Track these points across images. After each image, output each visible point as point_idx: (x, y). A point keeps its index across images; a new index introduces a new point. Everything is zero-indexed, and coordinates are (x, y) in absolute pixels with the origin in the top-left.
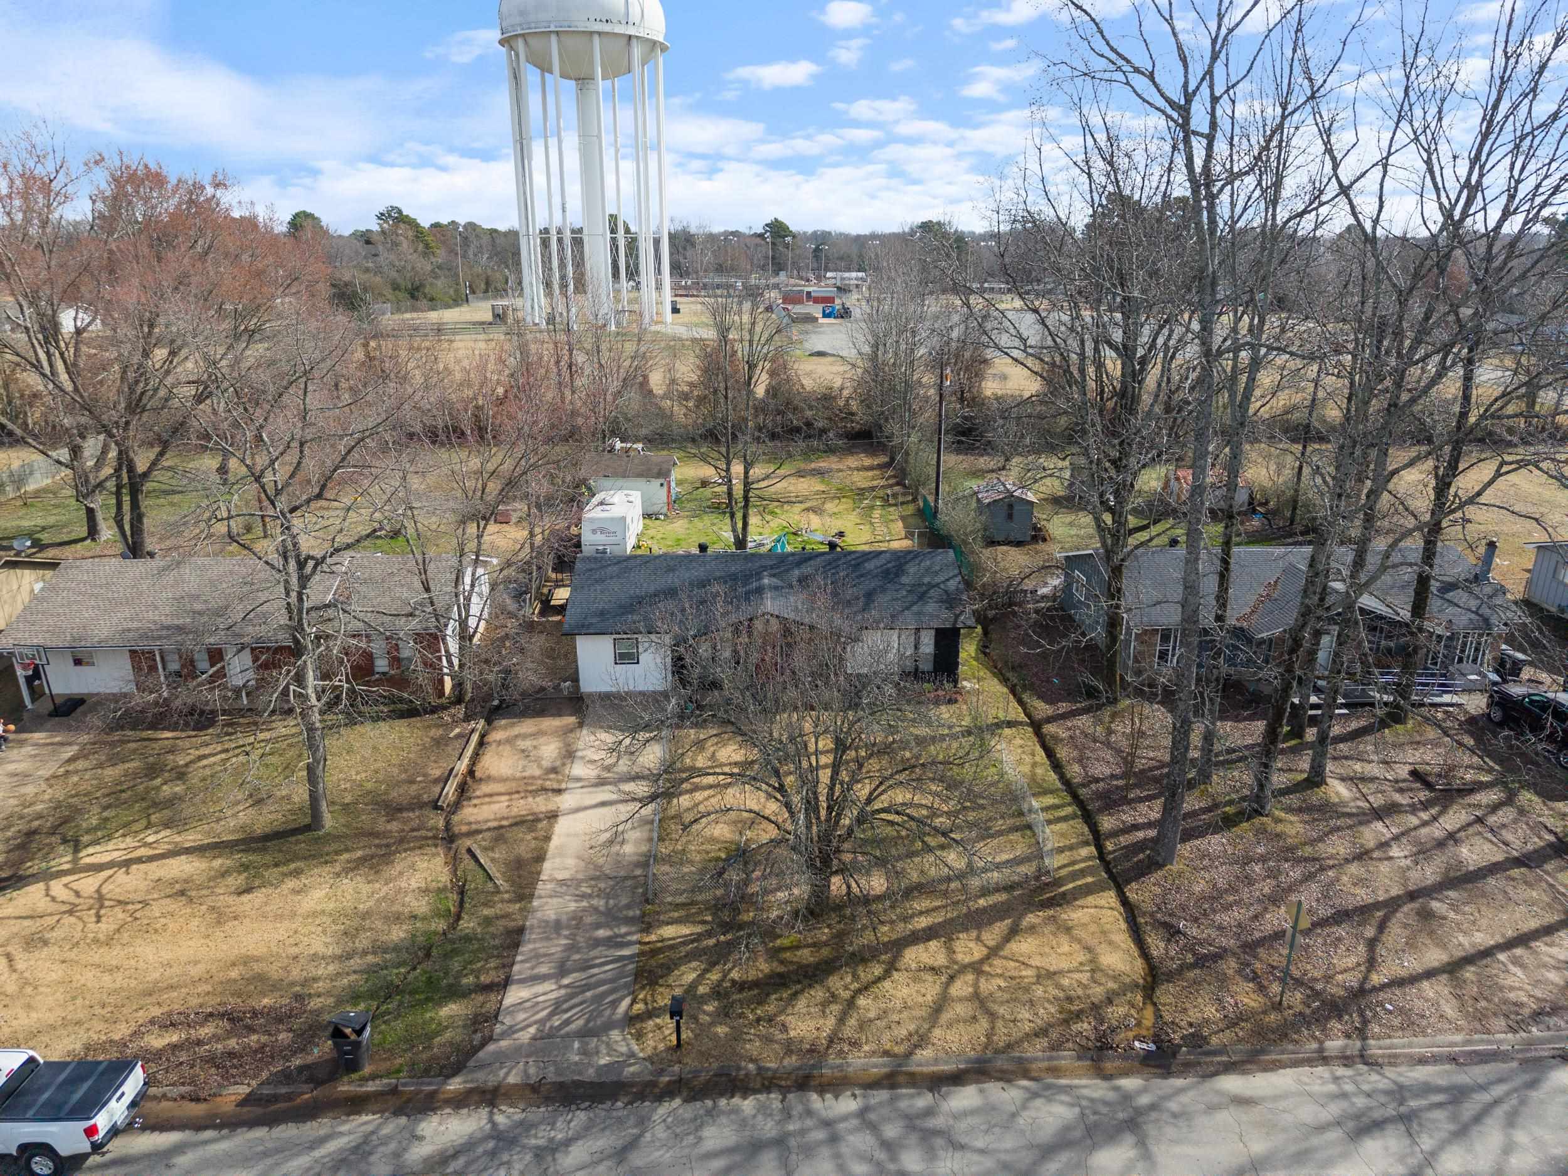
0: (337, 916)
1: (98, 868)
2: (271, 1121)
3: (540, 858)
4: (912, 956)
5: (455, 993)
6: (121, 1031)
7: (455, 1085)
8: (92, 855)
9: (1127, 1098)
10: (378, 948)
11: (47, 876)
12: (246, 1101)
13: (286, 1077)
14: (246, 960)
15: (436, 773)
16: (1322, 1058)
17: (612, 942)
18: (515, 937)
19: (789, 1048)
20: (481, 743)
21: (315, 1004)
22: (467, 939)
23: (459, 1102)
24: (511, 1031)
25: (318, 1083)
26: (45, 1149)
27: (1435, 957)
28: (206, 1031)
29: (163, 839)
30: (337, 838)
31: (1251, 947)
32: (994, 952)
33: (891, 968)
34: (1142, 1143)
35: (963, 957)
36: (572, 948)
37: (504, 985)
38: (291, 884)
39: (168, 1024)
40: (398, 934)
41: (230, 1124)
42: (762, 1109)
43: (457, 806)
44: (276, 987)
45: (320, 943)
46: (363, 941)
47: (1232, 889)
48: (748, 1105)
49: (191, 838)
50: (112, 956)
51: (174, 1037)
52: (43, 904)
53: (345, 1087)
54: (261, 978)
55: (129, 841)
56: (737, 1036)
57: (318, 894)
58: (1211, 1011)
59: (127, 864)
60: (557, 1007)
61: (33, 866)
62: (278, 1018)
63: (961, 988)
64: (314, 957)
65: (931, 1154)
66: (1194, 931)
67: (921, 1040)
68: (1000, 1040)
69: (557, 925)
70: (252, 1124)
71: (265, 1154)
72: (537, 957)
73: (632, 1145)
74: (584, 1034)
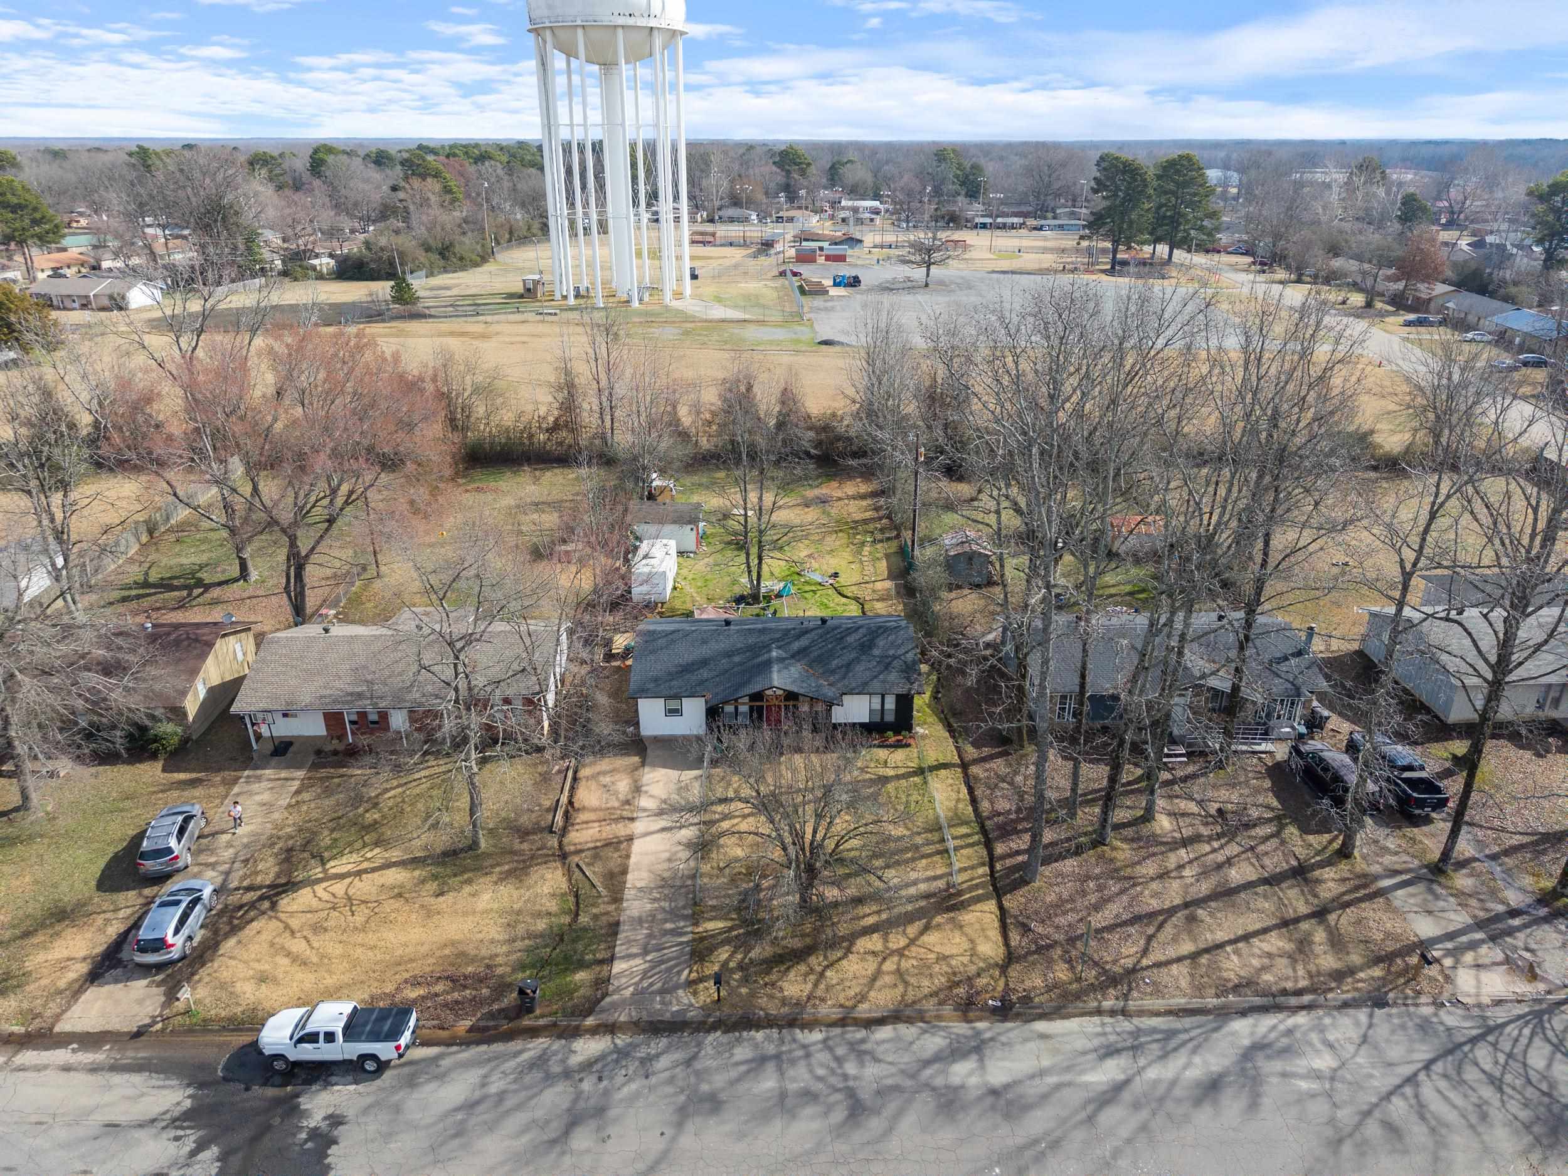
0: (502, 913)
1: (342, 876)
2: (489, 1041)
3: (625, 872)
4: (864, 944)
5: (582, 965)
6: (389, 988)
7: (590, 1021)
8: (338, 866)
9: (978, 1033)
10: (530, 936)
11: (313, 882)
12: (470, 1030)
13: (491, 1016)
14: (453, 943)
15: (547, 803)
16: (1099, 1012)
17: (675, 932)
18: (614, 928)
19: (784, 1002)
20: (575, 779)
21: (499, 971)
22: (585, 929)
23: (594, 1031)
24: (618, 990)
25: (511, 1020)
26: (373, 1057)
27: (1187, 947)
28: (439, 988)
29: (377, 854)
30: (488, 855)
31: (1072, 940)
32: (912, 942)
33: (849, 951)
34: (981, 1060)
35: (893, 946)
36: (650, 936)
37: (611, 960)
38: (467, 889)
39: (415, 982)
40: (541, 925)
41: (466, 1043)
42: (768, 1038)
43: (564, 831)
44: (473, 960)
45: (494, 931)
46: (521, 929)
47: (1072, 900)
48: (759, 1035)
49: (395, 855)
50: (371, 938)
51: (421, 991)
52: (315, 903)
53: (526, 1022)
54: (463, 954)
55: (355, 857)
56: (753, 995)
57: (486, 897)
58: (1039, 982)
59: (359, 873)
60: (645, 975)
61: (299, 875)
62: (481, 980)
63: (889, 965)
64: (492, 941)
65: (862, 1064)
66: (1040, 930)
67: (862, 998)
68: (910, 998)
69: (640, 921)
70: (478, 1043)
71: (489, 1060)
72: (629, 942)
73: (694, 1057)
74: (662, 992)
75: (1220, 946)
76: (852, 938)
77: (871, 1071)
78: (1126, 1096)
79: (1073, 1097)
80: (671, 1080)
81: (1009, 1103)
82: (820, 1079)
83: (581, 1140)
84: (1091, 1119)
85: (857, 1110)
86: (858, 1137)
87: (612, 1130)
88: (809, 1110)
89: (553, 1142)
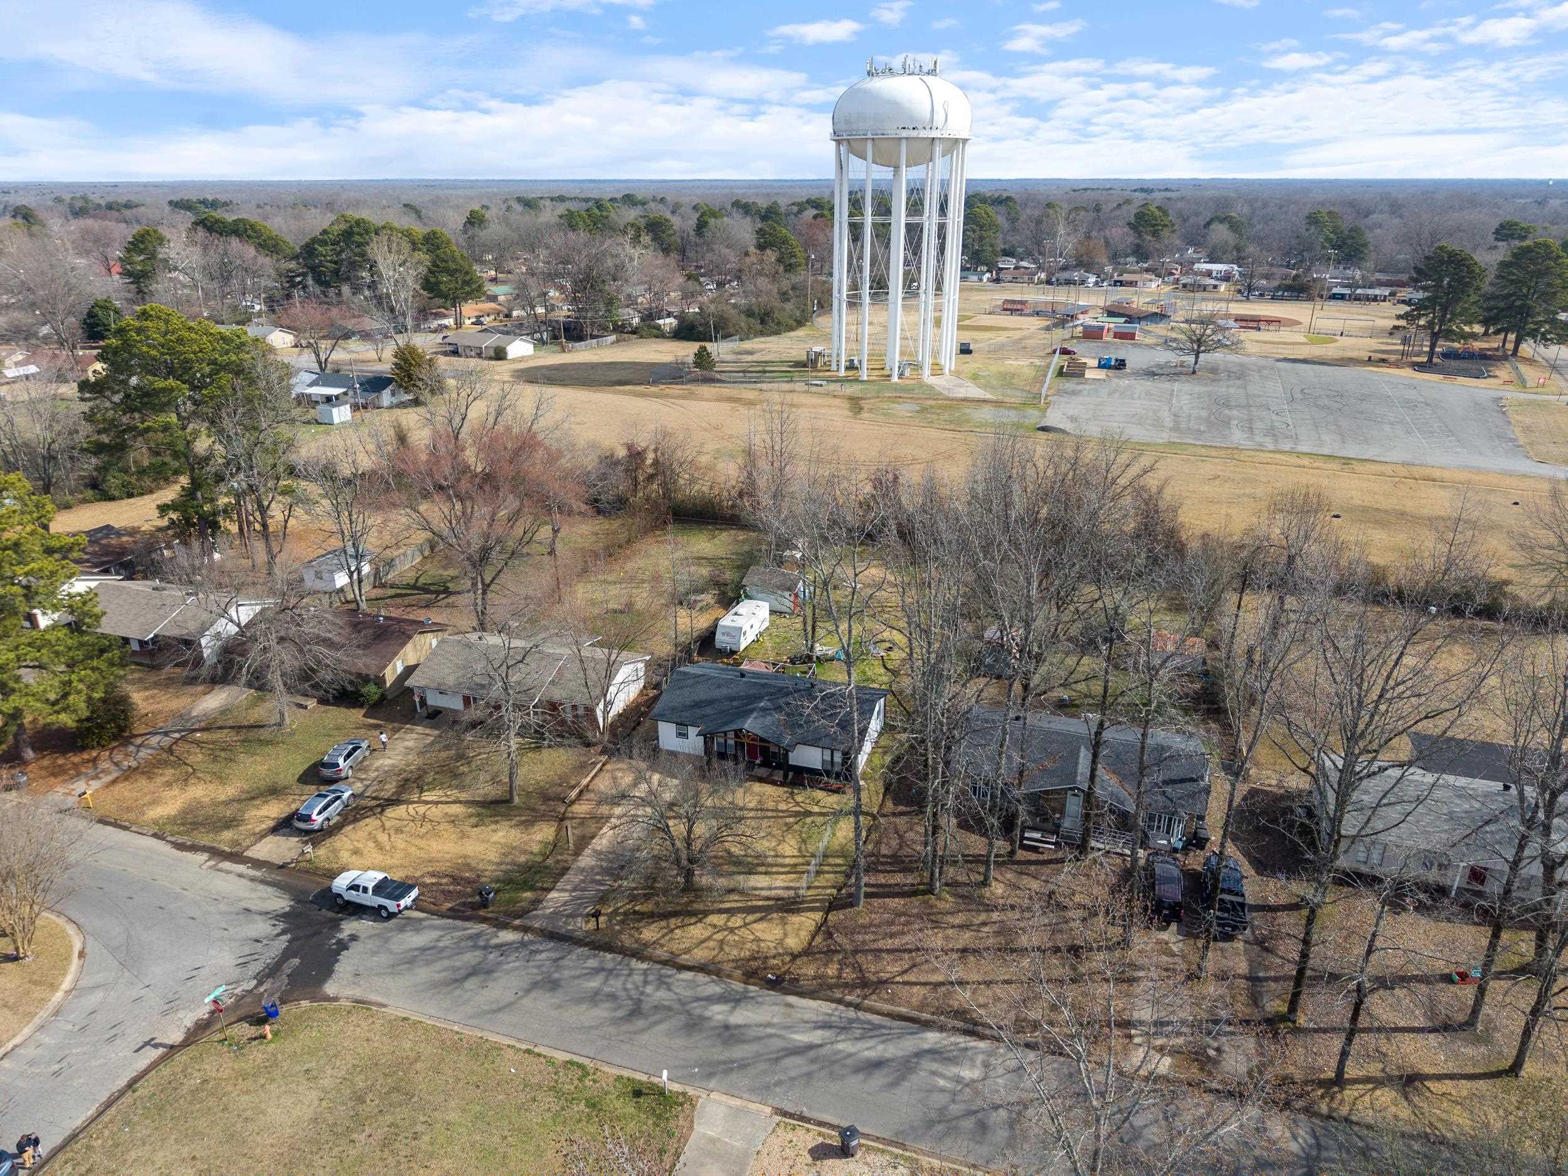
0: (505, 845)
1: (427, 803)
2: (454, 918)
3: (593, 837)
4: (713, 919)
5: (532, 888)
6: (418, 874)
7: (517, 922)
8: (428, 796)
9: (747, 991)
10: (513, 863)
11: (409, 802)
12: (450, 909)
13: (464, 904)
14: (465, 857)
15: (573, 783)
16: (839, 1001)
17: (599, 883)
18: (565, 870)
19: (637, 941)
20: (601, 770)
21: (483, 880)
22: (546, 867)
23: (516, 928)
24: (544, 908)
25: (473, 909)
26: (385, 908)
28: (444, 881)
29: (454, 793)
30: (515, 809)
32: (746, 925)
33: (700, 921)
34: (734, 1008)
35: (730, 924)
36: (583, 881)
37: (549, 890)
38: (493, 827)
39: (433, 875)
40: (522, 859)
41: (442, 916)
42: (613, 960)
43: (573, 803)
44: (472, 869)
45: (493, 856)
46: (508, 859)
47: (878, 926)
48: (609, 956)
49: (464, 796)
50: (422, 843)
51: (434, 880)
52: (404, 815)
53: (482, 913)
54: (468, 865)
55: (441, 793)
56: (620, 932)
57: (501, 834)
58: (811, 972)
59: (437, 803)
60: (565, 904)
61: (405, 797)
62: (469, 881)
63: (719, 936)
64: (489, 861)
65: (658, 989)
67: (688, 951)
68: (719, 958)
69: (583, 870)
70: (449, 917)
71: (449, 928)
72: (569, 881)
73: (562, 958)
74: (568, 916)
75: (964, 983)
76: (706, 913)
77: (662, 994)
80: (539, 967)
82: (626, 990)
83: (472, 983)
85: (636, 1012)
87: (490, 984)
88: (607, 1005)
89: (456, 980)
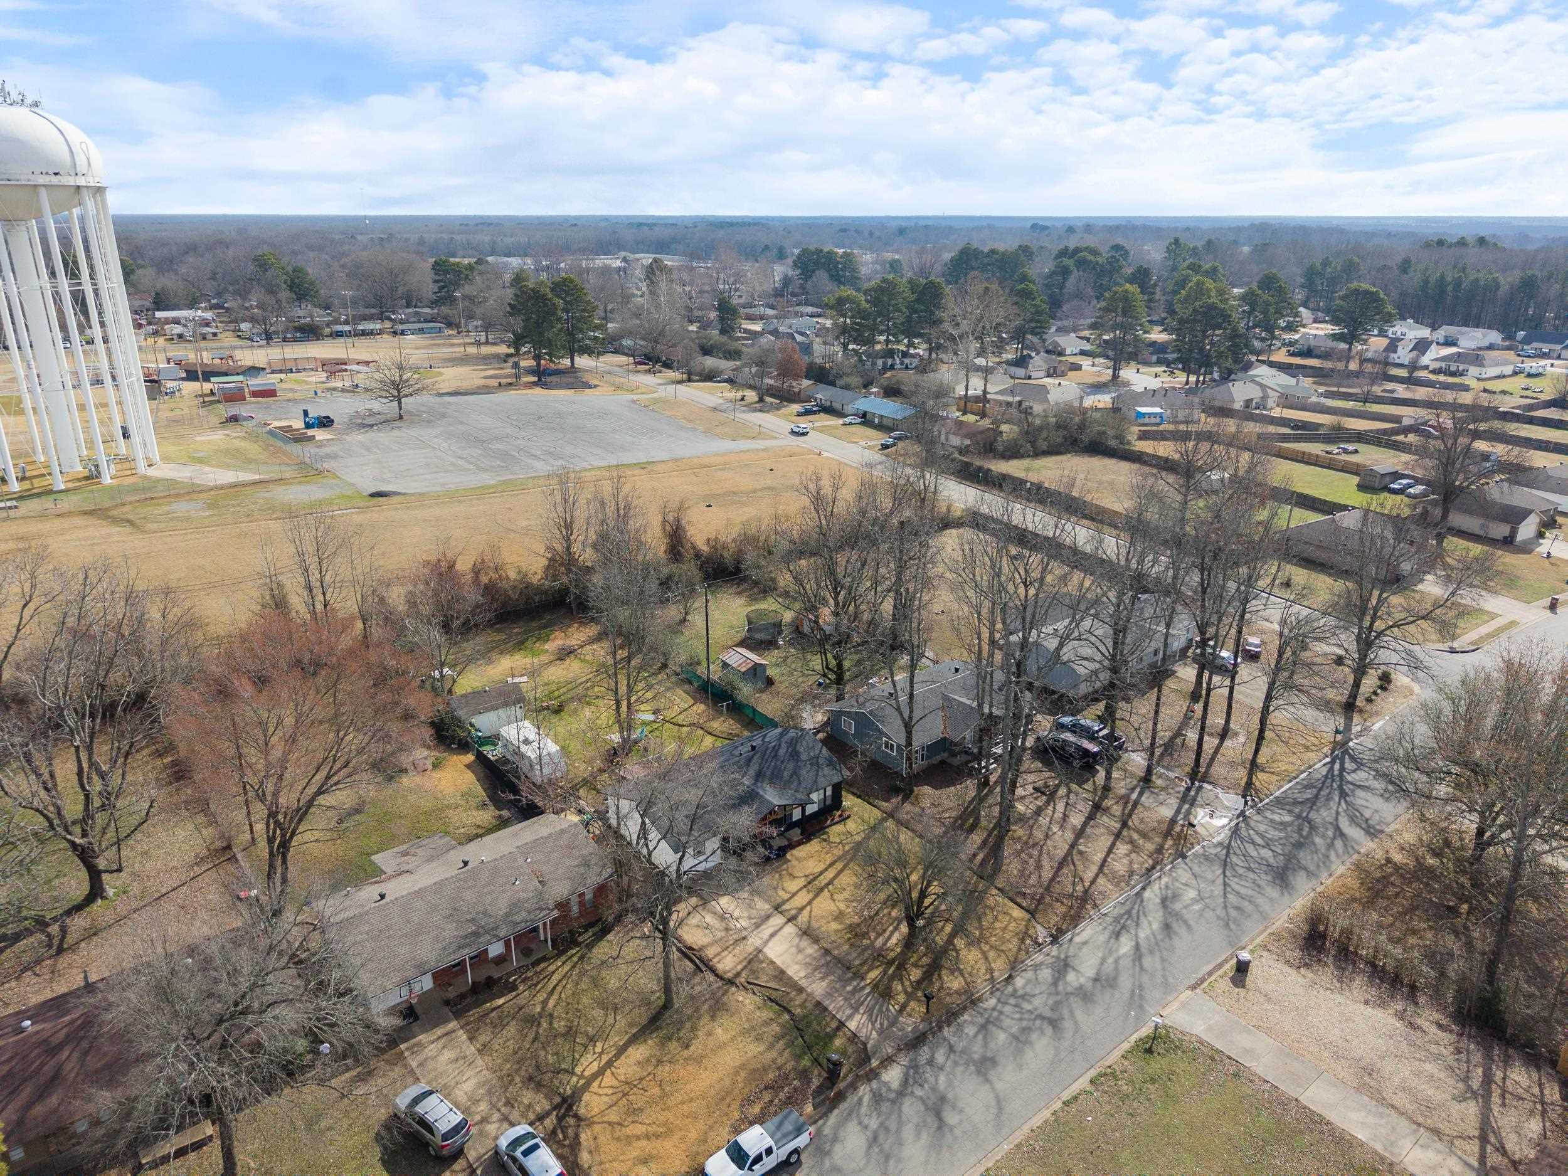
0: (742, 1035)
1: (599, 1073)
2: (834, 1107)
3: (783, 972)
4: (959, 943)
5: (831, 1036)
7: (875, 1063)
9: (1058, 957)
10: (778, 1038)
11: (583, 1088)
12: (816, 1108)
13: (817, 1093)
16: (1092, 919)
17: (857, 990)
18: (820, 1006)
19: (957, 993)
21: (788, 1066)
22: (805, 1016)
23: (884, 1066)
25: (831, 1088)
28: (766, 1097)
29: (603, 1047)
31: (1047, 890)
32: (981, 928)
33: (956, 950)
34: (1074, 969)
36: (846, 999)
37: (842, 1024)
38: (700, 1033)
40: (776, 1028)
41: (823, 1115)
42: (972, 1016)
43: (711, 967)
44: (764, 1070)
45: (753, 1047)
46: (769, 1039)
48: (966, 1017)
49: (617, 1039)
50: (679, 1097)
51: (759, 1105)
52: (605, 1099)
53: (842, 1083)
54: (754, 1070)
55: (590, 1056)
57: (719, 1031)
59: (609, 1065)
60: (871, 1021)
61: (565, 1089)
62: (784, 1078)
64: (761, 1053)
66: (1029, 891)
67: (990, 970)
69: (829, 994)
70: (831, 1110)
71: (850, 1115)
72: (839, 1008)
73: (950, 1047)
74: (892, 1025)
75: (1105, 861)
76: (950, 943)
78: (1144, 950)
79: (1126, 963)
81: (1107, 980)
82: (1021, 1019)
84: (1142, 968)
86: (1068, 1034)
88: (1034, 1036)
